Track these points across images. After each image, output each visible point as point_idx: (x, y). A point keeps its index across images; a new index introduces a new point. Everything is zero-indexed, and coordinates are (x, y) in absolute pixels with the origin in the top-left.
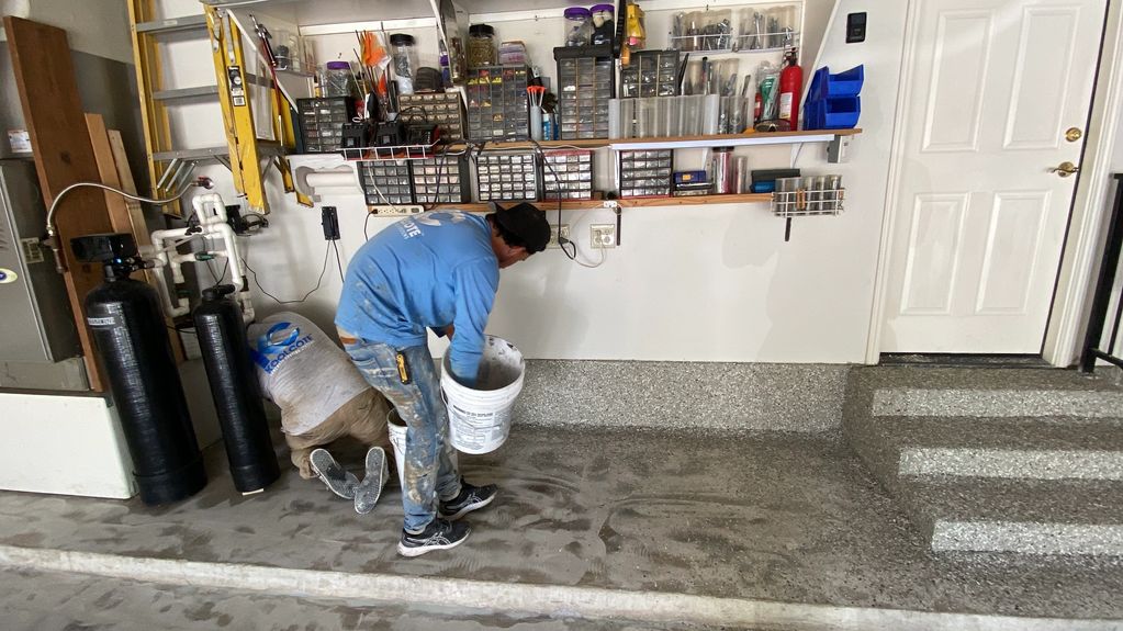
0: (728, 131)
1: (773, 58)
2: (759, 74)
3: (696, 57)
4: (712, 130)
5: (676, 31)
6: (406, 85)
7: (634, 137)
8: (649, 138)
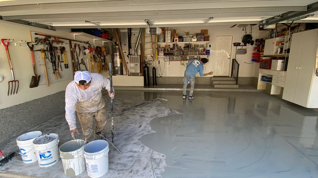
0: (199, 55)
1: (203, 48)
2: (202, 50)
3: (196, 48)
4: (197, 54)
5: (194, 46)
6: (169, 49)
7: (191, 55)
8: (192, 55)
